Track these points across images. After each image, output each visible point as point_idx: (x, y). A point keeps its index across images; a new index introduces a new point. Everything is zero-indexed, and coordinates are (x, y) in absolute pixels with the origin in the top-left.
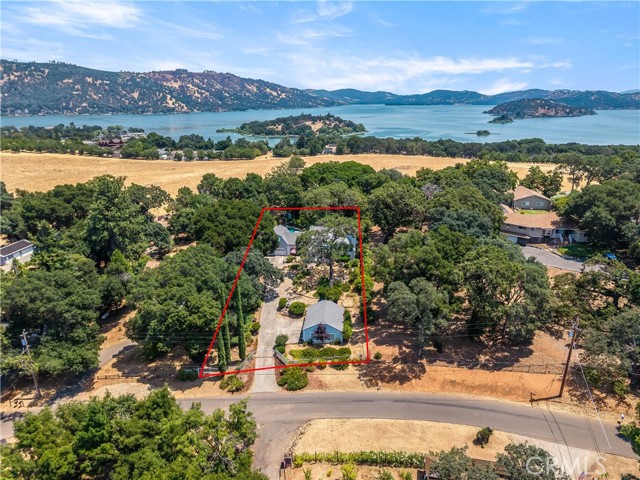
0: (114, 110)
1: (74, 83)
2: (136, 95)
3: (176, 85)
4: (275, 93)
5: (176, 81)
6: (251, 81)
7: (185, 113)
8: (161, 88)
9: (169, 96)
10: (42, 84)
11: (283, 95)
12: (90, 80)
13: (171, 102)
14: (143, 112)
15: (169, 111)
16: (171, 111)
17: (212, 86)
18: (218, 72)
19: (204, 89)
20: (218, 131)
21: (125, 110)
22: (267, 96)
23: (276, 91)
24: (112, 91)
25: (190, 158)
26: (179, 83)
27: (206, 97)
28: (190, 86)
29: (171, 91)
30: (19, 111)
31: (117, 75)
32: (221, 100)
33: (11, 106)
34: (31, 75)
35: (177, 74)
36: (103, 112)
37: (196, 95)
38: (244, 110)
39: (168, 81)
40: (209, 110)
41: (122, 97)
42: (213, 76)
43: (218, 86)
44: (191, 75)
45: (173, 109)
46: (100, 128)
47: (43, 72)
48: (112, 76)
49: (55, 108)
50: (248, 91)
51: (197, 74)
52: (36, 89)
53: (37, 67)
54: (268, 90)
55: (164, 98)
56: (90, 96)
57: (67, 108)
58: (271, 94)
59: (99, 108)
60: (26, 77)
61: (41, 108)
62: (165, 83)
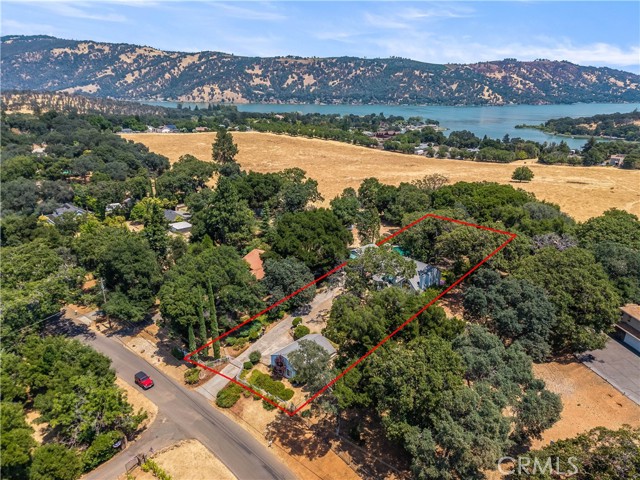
0: (430, 101)
1: (403, 76)
2: (454, 87)
3: (499, 76)
4: (620, 84)
5: (500, 72)
6: (591, 70)
7: (499, 105)
8: (482, 80)
9: (487, 88)
10: (379, 77)
11: (633, 86)
12: (417, 73)
13: (486, 94)
14: (455, 104)
15: (482, 103)
16: (484, 102)
17: (540, 76)
18: (552, 60)
19: (529, 79)
20: (517, 127)
21: (440, 101)
22: (607, 86)
23: (624, 81)
24: (434, 83)
25: (441, 156)
26: (503, 74)
27: (529, 88)
28: (515, 76)
29: (492, 83)
30: (355, 101)
31: (443, 67)
32: (546, 91)
33: (351, 96)
34: (372, 69)
35: (506, 64)
36: (420, 103)
37: (519, 86)
38: (570, 103)
39: (492, 71)
40: (527, 103)
41: (441, 88)
42: (544, 65)
43: (548, 76)
44: (520, 65)
45: (487, 101)
46: (402, 119)
47: (382, 67)
48: (437, 69)
49: (383, 98)
50: (585, 81)
51: (526, 63)
52: (372, 82)
53: (378, 62)
54: (612, 80)
55: (482, 89)
56: (414, 87)
57: (391, 99)
58: (615, 84)
59: (417, 99)
60: (369, 71)
61: (372, 98)
62: (488, 75)
